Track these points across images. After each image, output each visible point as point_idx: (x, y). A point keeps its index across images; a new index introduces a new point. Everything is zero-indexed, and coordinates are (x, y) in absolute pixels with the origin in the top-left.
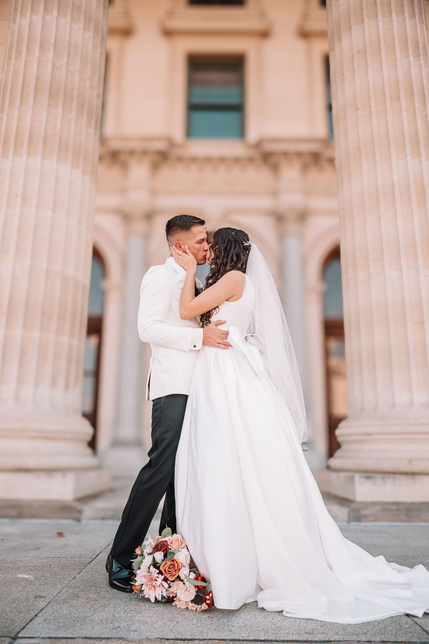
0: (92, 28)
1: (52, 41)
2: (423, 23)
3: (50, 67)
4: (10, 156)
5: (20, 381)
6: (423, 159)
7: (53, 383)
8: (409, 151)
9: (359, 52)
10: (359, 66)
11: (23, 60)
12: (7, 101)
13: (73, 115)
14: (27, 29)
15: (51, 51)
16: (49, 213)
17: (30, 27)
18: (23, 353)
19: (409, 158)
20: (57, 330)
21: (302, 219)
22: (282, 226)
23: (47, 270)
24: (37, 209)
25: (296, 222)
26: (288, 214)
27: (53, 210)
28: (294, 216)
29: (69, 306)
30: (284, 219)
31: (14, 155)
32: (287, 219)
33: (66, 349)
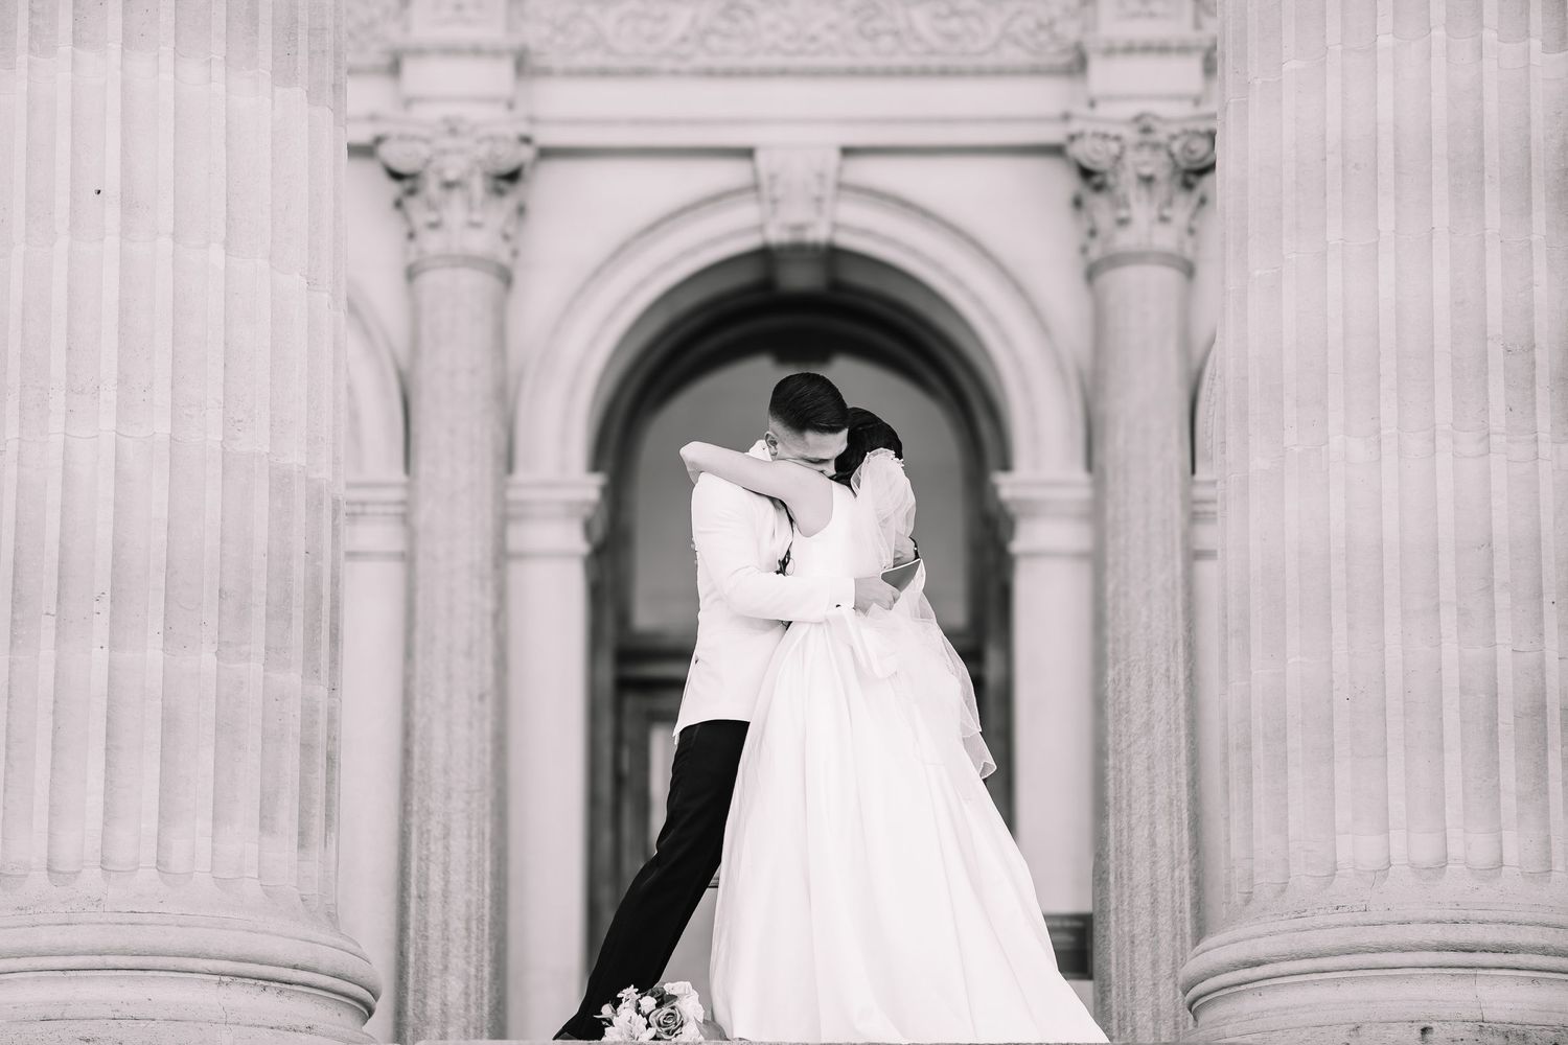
7: (266, 823)
16: (217, 255)
19: (1439, 33)
20: (267, 648)
21: (1192, 178)
22: (1101, 209)
23: (224, 453)
24: (174, 240)
25: (1162, 190)
26: (1131, 157)
27: (227, 245)
28: (1156, 164)
29: (299, 571)
30: (1111, 180)
31: (77, 41)
32: (1125, 182)
33: (298, 713)
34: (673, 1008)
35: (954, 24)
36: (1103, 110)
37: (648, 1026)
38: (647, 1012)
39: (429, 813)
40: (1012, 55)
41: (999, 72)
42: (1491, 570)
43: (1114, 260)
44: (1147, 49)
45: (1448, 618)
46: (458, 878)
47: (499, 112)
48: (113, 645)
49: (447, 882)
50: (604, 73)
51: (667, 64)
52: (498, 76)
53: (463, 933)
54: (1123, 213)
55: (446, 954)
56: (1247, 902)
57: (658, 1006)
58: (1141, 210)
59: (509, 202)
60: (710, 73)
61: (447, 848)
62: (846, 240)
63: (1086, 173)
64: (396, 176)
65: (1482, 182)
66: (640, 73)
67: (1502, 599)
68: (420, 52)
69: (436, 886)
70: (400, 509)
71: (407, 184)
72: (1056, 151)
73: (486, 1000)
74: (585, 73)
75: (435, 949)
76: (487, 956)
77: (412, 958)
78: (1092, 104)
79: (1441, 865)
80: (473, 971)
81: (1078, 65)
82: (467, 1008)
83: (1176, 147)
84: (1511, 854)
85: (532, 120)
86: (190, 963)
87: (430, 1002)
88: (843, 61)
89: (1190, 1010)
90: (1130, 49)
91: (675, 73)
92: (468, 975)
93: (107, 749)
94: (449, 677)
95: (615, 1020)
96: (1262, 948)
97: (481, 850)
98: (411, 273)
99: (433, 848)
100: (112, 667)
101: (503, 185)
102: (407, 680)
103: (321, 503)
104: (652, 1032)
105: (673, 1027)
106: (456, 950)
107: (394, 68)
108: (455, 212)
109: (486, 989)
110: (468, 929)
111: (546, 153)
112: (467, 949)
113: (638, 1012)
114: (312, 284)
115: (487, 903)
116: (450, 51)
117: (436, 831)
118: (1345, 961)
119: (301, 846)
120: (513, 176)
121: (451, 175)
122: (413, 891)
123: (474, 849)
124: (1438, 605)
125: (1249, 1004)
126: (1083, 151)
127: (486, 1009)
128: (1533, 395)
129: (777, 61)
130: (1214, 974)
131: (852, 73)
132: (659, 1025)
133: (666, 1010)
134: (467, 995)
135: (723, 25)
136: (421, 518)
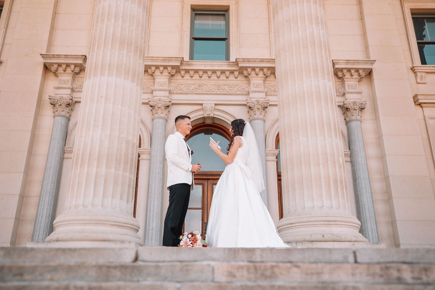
0: (142, 6)
1: (121, 15)
2: (321, 6)
3: (120, 28)
4: (99, 76)
5: (104, 197)
6: (320, 79)
7: (121, 198)
8: (312, 75)
9: (287, 21)
10: (287, 29)
11: (106, 24)
12: (96, 46)
13: (132, 54)
14: (107, 8)
15: (121, 20)
16: (120, 107)
17: (109, 7)
18: (106, 181)
19: (312, 78)
20: (123, 169)
21: (264, 109)
22: (252, 113)
23: (118, 137)
24: (113, 104)
25: (260, 110)
26: (256, 106)
27: (121, 105)
28: (260, 107)
29: (130, 157)
30: (253, 109)
31: (101, 75)
32: (255, 109)
33: (128, 180)
34: (195, 237)
35: (231, 88)
36: (252, 99)
37: (190, 241)
38: (190, 238)
39: (151, 197)
40: (238, 92)
41: (237, 95)
42: (327, 158)
43: (254, 119)
44: (258, 92)
45: (321, 166)
46: (155, 208)
47: (167, 98)
48: (97, 168)
49: (154, 208)
50: (181, 94)
51: (190, 92)
52: (167, 93)
53: (156, 216)
54: (255, 113)
55: (153, 219)
56: (289, 213)
57: (192, 236)
58: (258, 113)
59: (167, 110)
60: (196, 94)
61: (154, 203)
62: (215, 116)
63: (250, 108)
64: (152, 106)
65: (321, 99)
66: (186, 94)
67: (329, 163)
68: (156, 90)
69: (152, 209)
70: (149, 153)
71: (153, 107)
72: (245, 105)
73: (159, 227)
74: (179, 94)
75: (151, 219)
76: (159, 220)
77: (148, 220)
78: (250, 99)
79: (322, 207)
80: (157, 222)
81: (248, 94)
82: (156, 228)
83: (262, 104)
84: (334, 205)
85: (171, 99)
86: (106, 223)
87: (150, 227)
88: (215, 92)
89: (278, 231)
90: (255, 92)
91: (191, 94)
92: (156, 223)
93: (95, 185)
94: (155, 177)
95: (183, 239)
96: (293, 221)
97: (159, 203)
98: (153, 120)
99: (152, 203)
100: (97, 171)
101: (167, 108)
102: (149, 177)
103: (134, 146)
104: (191, 242)
105: (195, 241)
106: (155, 219)
107: (152, 93)
108: (160, 111)
109: (159, 225)
110: (157, 216)
111: (173, 104)
112: (156, 219)
113: (188, 238)
114: (135, 112)
115: (160, 211)
116: (160, 90)
117: (152, 200)
118: (308, 223)
119: (127, 202)
120: (168, 107)
121: (159, 106)
122: (148, 209)
123: (158, 203)
124: (319, 164)
125: (290, 231)
126: (249, 104)
127: (159, 228)
128: (331, 131)
129: (206, 92)
130: (284, 225)
131: (216, 94)
132: (192, 241)
133: (194, 237)
134: (156, 226)
135: (198, 88)
136: (152, 154)
